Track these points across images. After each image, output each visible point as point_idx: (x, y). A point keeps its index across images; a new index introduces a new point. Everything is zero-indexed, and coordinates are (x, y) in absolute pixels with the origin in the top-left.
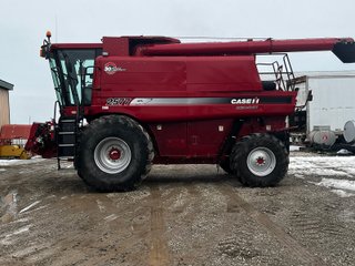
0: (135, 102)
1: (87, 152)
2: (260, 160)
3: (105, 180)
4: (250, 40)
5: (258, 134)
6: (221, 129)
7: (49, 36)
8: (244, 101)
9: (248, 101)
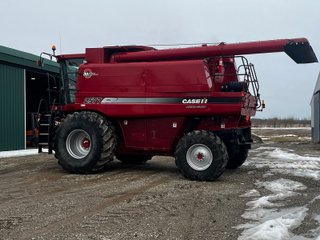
0: (105, 101)
1: (60, 141)
2: (200, 156)
3: (71, 163)
4: (205, 45)
5: (197, 132)
6: (175, 126)
7: (54, 49)
8: (194, 101)
9: (198, 101)
